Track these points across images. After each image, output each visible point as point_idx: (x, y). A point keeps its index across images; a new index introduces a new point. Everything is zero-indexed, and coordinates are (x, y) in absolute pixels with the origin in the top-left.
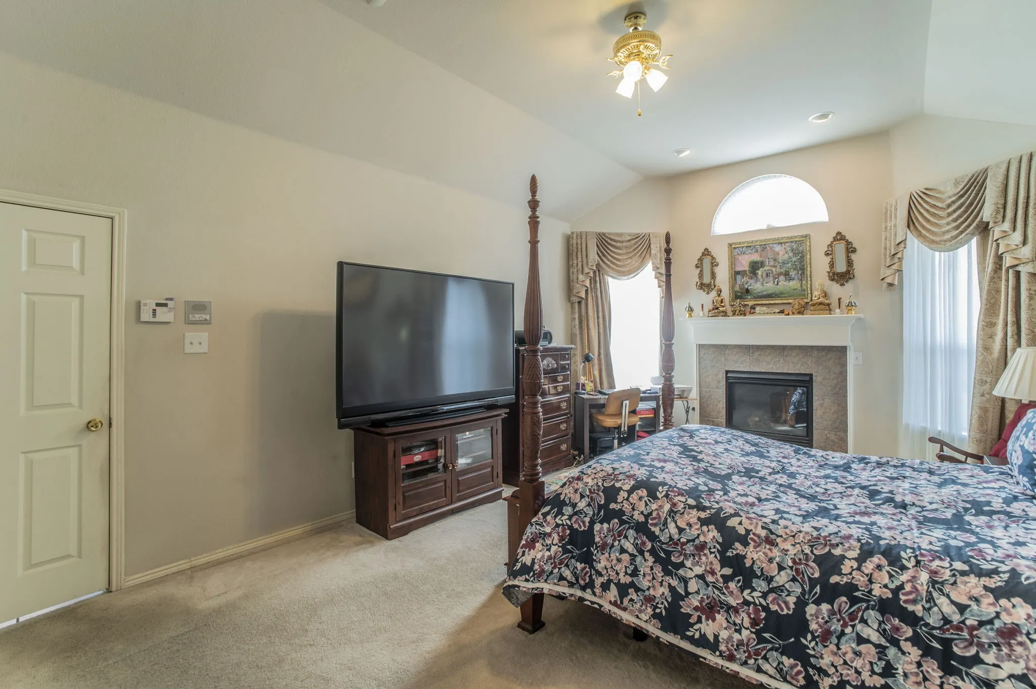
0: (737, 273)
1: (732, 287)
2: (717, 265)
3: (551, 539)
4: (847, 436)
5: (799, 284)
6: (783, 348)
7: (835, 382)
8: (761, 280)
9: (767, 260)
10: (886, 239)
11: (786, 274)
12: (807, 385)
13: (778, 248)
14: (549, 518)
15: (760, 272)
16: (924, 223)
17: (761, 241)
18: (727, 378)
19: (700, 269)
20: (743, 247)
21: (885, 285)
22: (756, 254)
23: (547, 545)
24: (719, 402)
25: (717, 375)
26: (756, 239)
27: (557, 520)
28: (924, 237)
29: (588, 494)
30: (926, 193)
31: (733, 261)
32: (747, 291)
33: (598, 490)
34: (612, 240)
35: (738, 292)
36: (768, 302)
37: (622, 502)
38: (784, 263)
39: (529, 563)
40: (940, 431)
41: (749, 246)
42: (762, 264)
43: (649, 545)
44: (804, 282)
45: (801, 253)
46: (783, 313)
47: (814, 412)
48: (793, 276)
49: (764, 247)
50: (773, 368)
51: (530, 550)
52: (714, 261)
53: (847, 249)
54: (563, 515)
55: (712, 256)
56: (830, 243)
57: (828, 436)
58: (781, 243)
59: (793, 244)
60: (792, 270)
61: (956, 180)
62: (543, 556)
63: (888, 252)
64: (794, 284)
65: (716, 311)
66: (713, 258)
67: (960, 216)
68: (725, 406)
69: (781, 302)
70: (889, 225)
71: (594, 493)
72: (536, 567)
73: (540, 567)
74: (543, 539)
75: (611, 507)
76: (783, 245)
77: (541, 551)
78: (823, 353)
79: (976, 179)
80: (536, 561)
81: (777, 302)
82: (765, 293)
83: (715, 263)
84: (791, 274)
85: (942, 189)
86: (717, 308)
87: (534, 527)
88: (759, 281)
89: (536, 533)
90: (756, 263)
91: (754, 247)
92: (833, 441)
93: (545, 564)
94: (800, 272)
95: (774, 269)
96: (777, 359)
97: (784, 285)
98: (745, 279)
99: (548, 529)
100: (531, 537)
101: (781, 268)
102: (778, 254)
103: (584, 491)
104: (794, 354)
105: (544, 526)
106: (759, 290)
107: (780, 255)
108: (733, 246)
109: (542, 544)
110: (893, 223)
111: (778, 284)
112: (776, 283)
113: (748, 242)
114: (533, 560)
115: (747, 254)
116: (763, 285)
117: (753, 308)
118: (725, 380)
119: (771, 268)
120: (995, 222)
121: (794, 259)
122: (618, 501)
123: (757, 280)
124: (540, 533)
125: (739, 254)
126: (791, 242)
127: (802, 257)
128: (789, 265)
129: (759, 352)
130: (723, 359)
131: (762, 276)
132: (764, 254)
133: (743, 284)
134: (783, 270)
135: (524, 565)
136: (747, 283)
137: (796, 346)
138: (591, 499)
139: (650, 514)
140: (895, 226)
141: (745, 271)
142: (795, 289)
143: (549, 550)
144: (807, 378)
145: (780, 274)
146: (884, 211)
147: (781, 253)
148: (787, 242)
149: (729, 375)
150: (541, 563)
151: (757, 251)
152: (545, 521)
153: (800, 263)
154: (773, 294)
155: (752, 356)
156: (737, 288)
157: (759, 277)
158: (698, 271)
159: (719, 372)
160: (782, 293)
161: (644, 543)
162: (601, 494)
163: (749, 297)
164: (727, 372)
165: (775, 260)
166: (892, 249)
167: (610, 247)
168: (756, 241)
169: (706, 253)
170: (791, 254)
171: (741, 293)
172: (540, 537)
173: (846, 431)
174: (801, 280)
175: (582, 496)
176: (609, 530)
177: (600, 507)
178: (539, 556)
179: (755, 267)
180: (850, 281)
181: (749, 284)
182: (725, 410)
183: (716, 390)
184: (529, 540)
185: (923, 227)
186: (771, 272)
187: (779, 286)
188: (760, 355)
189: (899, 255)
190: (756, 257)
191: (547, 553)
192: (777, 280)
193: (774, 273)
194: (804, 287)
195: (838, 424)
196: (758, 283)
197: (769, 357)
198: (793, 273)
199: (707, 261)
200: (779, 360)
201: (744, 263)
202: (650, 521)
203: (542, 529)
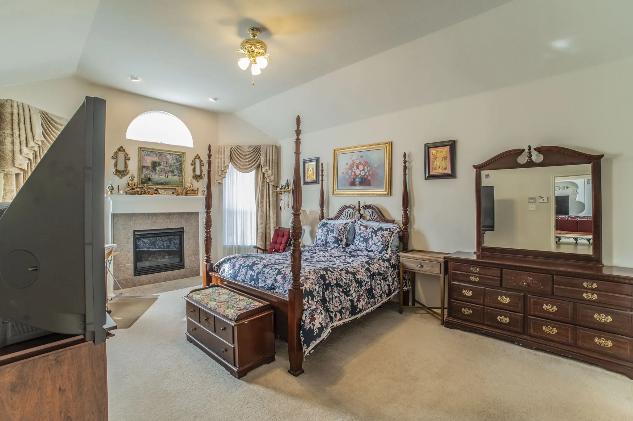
0: (144, 167)
1: (139, 176)
2: (129, 159)
3: (319, 309)
4: (199, 257)
5: (179, 179)
6: (170, 214)
7: (194, 230)
8: (158, 173)
9: (162, 162)
10: (219, 163)
11: (172, 172)
12: (181, 234)
13: (168, 156)
14: (310, 302)
15: (157, 168)
16: (237, 160)
17: (160, 150)
18: (135, 235)
19: (115, 160)
20: (148, 151)
21: (217, 183)
22: (156, 157)
23: (320, 313)
24: (129, 252)
25: (127, 234)
26: (157, 148)
27: (314, 300)
28: (237, 165)
29: (317, 282)
30: (238, 147)
31: (141, 159)
32: (149, 179)
33: (319, 279)
34: (54, 121)
35: (144, 179)
36: (162, 187)
37: (328, 279)
38: (171, 165)
39: (320, 326)
40: (239, 246)
41: (152, 152)
42: (159, 164)
43: (341, 290)
44: (181, 178)
45: (181, 162)
46: (174, 194)
47: (185, 248)
48: (176, 174)
49: (161, 153)
50: (164, 226)
51: (314, 321)
52: (127, 156)
53: (200, 163)
54: (315, 296)
55: (126, 153)
56: (193, 159)
57: (191, 259)
58: (170, 154)
59: (177, 156)
60: (175, 170)
61: (249, 146)
62: (322, 318)
63: (220, 169)
64: (176, 178)
65: (133, 191)
66: (126, 154)
67: (251, 160)
68: (133, 255)
69: (169, 187)
70: (220, 156)
71: (318, 281)
72: (324, 324)
73: (325, 323)
74: (316, 312)
75: (326, 283)
76: (171, 155)
77: (319, 317)
78: (189, 216)
79: (257, 148)
80: (321, 322)
81: (167, 187)
82: (160, 182)
83: (128, 158)
84: (175, 172)
85: (244, 148)
86: (133, 189)
87: (308, 310)
88: (157, 174)
89: (310, 312)
90: (156, 162)
91: (155, 153)
92: (194, 261)
93: (325, 320)
94: (179, 172)
95: (166, 168)
96: (166, 221)
97: (171, 178)
98: (148, 172)
99: (314, 307)
100: (310, 316)
101: (170, 168)
102: (169, 160)
103: (315, 282)
104: (175, 217)
105: (311, 307)
106: (157, 180)
107: (170, 161)
108: (142, 149)
109: (317, 314)
110: (223, 156)
111: (167, 177)
112: (166, 176)
113: (153, 149)
114: (320, 323)
115: (150, 156)
116: (159, 177)
117: (156, 190)
118: (133, 236)
119: (165, 167)
120: (264, 166)
121: (177, 164)
122: (327, 279)
123: (156, 173)
124: (312, 311)
125: (145, 155)
126: (176, 154)
127: (181, 164)
128: (174, 167)
129: (156, 217)
130: (131, 223)
131: (159, 171)
132: (161, 158)
133: (147, 175)
134: (171, 169)
135: (319, 328)
136: (150, 174)
137: (176, 213)
138: (319, 284)
139: (337, 278)
140: (224, 158)
141: (148, 167)
142: (176, 181)
143: (322, 314)
144: (182, 230)
145: (169, 172)
146: (218, 149)
147: (170, 160)
148: (174, 154)
149: (136, 233)
150: (324, 321)
151: (156, 156)
152: (310, 304)
153: (180, 167)
154: (165, 182)
155: (152, 220)
156: (143, 177)
157: (157, 171)
158: (114, 161)
159: (129, 232)
160: (169, 183)
161: (339, 290)
162: (321, 280)
163: (150, 183)
164: (135, 231)
165: (167, 163)
166: (223, 168)
167: (52, 127)
168: (157, 150)
169: (121, 149)
170: (175, 161)
171: (146, 180)
172: (314, 312)
173: (199, 255)
174: (180, 176)
175: (316, 285)
176: (329, 293)
177: (323, 285)
178: (320, 319)
179: (155, 165)
180: (201, 180)
181: (151, 175)
182: (133, 257)
183: (126, 244)
184: (310, 317)
185: (236, 161)
186: (164, 169)
187: (168, 178)
188: (156, 219)
189: (225, 171)
190: (156, 159)
191: (323, 316)
192: (167, 174)
193: (166, 170)
194: (181, 180)
195: (195, 252)
196: (156, 175)
197: (162, 220)
198: (176, 172)
199: (121, 156)
200: (167, 221)
201: (148, 161)
202: (338, 281)
203: (311, 309)
